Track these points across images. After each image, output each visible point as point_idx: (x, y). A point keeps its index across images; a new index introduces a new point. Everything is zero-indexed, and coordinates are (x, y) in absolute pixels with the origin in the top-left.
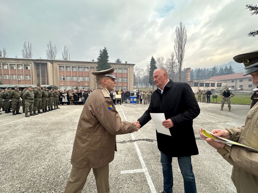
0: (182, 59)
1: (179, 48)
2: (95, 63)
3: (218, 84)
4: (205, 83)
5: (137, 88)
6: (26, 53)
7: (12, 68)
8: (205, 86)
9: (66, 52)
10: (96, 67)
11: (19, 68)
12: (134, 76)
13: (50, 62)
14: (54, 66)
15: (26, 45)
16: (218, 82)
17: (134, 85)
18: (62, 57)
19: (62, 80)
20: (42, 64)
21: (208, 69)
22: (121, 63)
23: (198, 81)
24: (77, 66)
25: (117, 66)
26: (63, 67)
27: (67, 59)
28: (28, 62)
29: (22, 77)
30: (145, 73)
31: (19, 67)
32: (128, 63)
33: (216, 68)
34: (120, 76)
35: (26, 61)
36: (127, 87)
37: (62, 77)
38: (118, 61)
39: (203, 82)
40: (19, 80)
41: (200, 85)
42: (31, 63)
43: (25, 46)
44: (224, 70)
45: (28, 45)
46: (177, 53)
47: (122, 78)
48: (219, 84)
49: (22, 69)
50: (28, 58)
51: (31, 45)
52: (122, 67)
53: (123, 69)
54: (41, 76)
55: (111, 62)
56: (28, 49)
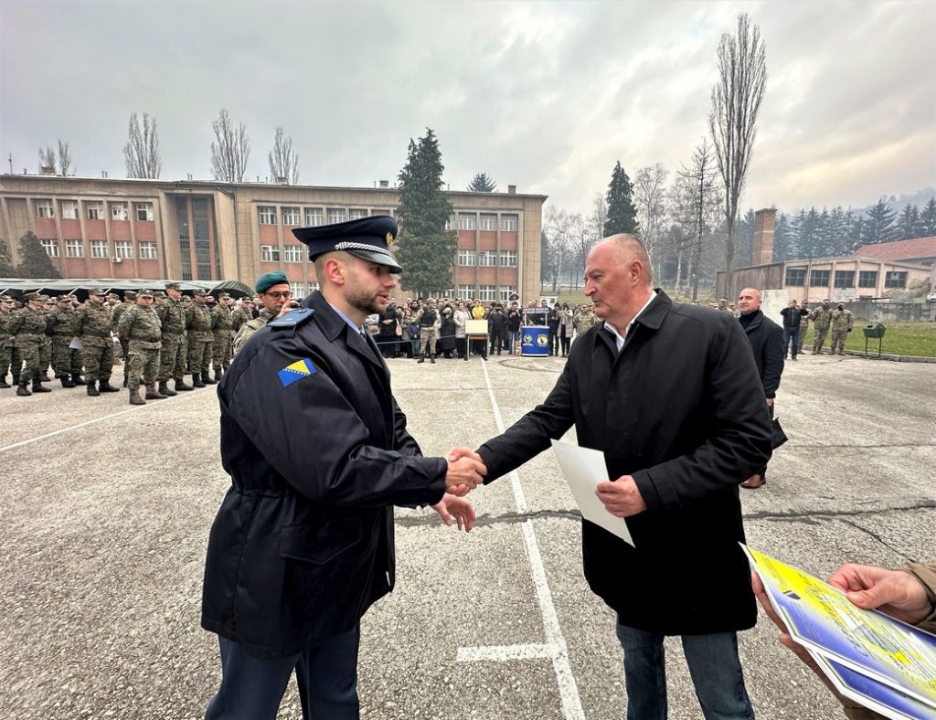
0: (740, 173)
1: (729, 125)
2: (391, 192)
3: (893, 278)
4: (837, 272)
5: (554, 289)
6: (137, 159)
7: (92, 216)
8: (836, 286)
9: (281, 152)
10: (396, 209)
11: (115, 217)
12: (544, 241)
13: (226, 194)
14: (240, 205)
15: (137, 127)
16: (890, 269)
17: (543, 278)
18: (269, 169)
19: (269, 259)
20: (196, 199)
21: (849, 214)
22: (493, 191)
23: (808, 263)
24: (324, 207)
25: (478, 203)
26: (274, 209)
27: (285, 179)
28: (148, 194)
29: (127, 251)
30: (585, 232)
31: (115, 213)
32: (518, 192)
33: (885, 209)
34: (489, 242)
35: (139, 189)
36: (516, 287)
37: (271, 250)
38: (481, 183)
39: (828, 268)
40: (119, 260)
41: (812, 280)
42: (158, 197)
43: (133, 132)
44: (924, 215)
45: (145, 125)
46: (722, 149)
47: (494, 251)
48: (897, 278)
49: (126, 218)
50: (145, 177)
51: (154, 127)
52: (496, 206)
53: (499, 216)
54: (192, 244)
55: (452, 189)
56: (143, 142)
